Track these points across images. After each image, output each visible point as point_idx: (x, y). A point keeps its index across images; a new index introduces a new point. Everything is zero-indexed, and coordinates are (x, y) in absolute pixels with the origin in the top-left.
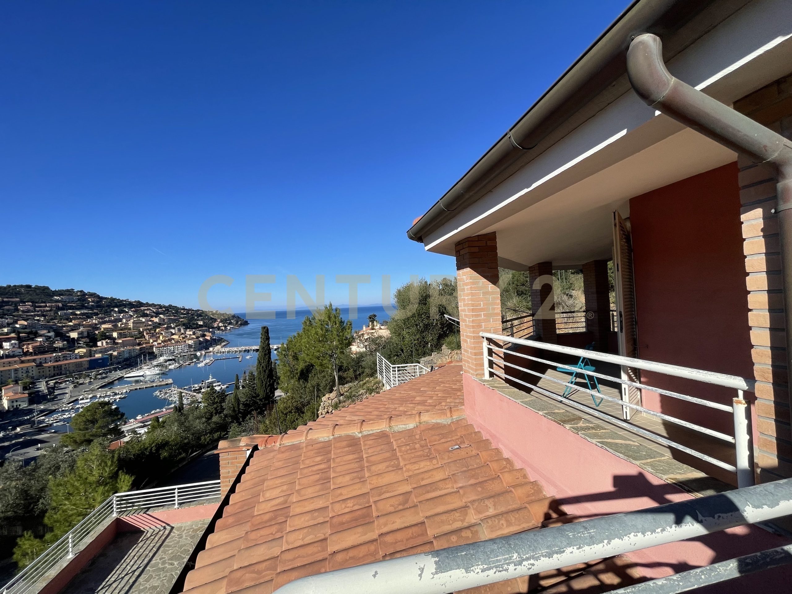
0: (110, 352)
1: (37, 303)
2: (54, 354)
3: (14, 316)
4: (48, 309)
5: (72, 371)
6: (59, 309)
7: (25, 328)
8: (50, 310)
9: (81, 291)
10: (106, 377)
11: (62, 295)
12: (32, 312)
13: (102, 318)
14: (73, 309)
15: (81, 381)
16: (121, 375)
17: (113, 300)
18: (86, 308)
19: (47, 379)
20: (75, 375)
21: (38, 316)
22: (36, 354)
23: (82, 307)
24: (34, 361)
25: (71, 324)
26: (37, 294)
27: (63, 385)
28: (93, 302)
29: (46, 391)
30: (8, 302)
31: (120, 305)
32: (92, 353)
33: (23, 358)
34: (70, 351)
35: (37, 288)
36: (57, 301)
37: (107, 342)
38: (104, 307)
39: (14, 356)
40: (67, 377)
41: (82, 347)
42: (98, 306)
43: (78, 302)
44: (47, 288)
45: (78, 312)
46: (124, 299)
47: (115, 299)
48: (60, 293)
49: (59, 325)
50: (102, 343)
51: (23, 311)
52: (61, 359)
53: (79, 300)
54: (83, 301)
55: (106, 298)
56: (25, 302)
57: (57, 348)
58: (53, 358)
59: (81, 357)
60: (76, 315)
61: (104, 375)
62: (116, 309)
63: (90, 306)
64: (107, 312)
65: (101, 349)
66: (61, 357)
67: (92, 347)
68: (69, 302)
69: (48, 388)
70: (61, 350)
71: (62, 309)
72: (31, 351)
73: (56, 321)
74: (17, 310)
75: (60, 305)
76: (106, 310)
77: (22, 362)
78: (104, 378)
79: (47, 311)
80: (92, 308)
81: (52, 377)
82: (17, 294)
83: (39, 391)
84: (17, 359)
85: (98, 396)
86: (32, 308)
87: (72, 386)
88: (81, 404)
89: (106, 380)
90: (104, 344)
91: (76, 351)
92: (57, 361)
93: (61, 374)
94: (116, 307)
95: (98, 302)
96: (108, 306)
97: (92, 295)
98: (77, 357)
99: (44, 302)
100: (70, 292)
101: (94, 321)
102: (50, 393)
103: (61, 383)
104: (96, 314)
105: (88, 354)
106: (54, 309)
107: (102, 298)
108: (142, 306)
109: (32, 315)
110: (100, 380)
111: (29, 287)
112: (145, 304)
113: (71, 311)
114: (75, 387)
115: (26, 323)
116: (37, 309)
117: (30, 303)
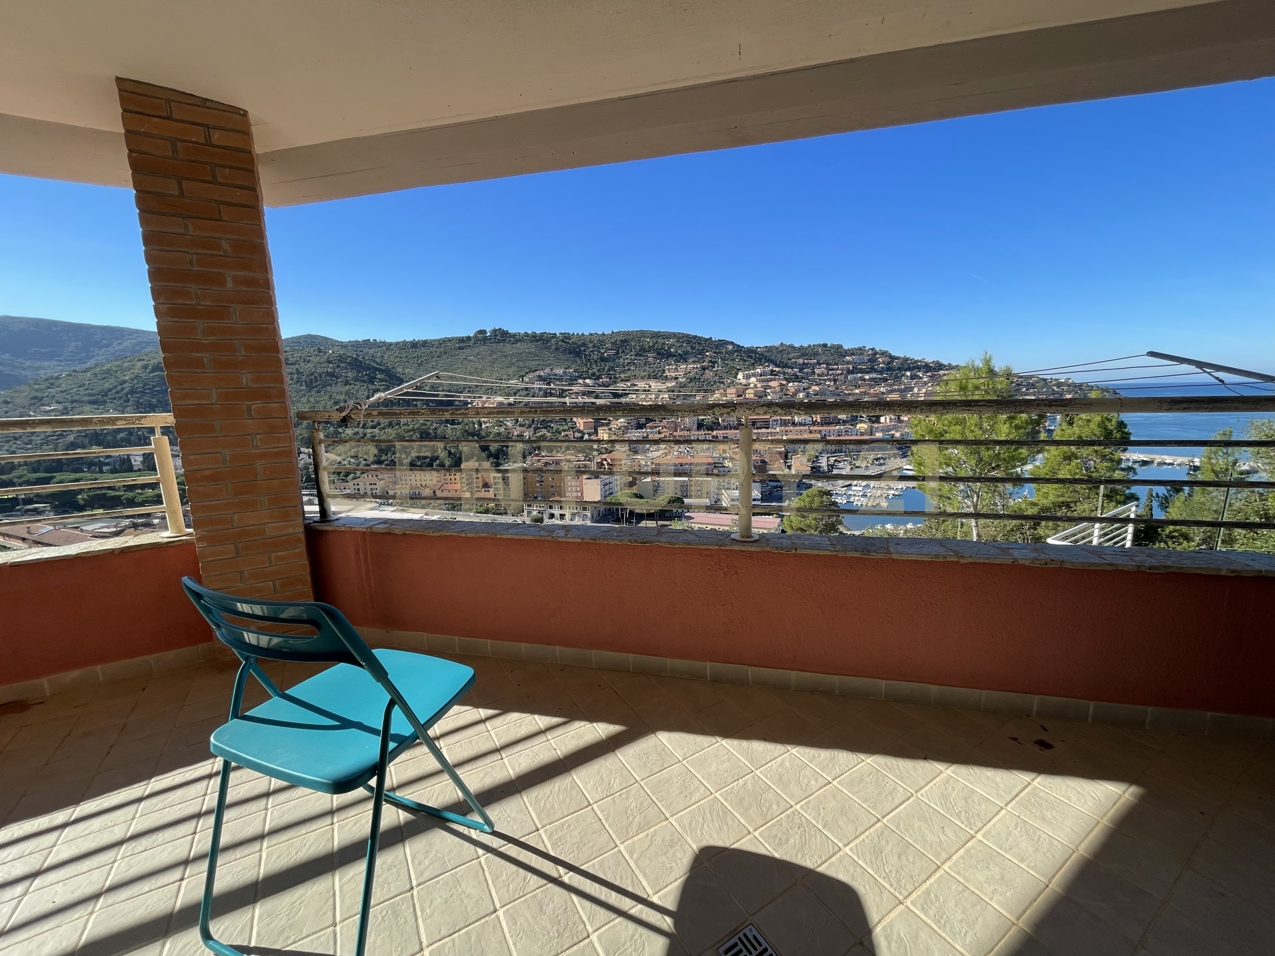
0: (892, 432)
1: (830, 364)
2: (838, 427)
3: (809, 380)
4: (839, 372)
5: (851, 450)
6: (849, 372)
7: (817, 395)
8: (842, 374)
9: (872, 349)
10: (884, 464)
11: (853, 354)
12: (826, 376)
13: (891, 385)
14: (862, 373)
15: (858, 463)
16: (901, 465)
17: (906, 359)
18: (876, 371)
19: (829, 455)
20: (854, 455)
21: (830, 380)
22: (822, 425)
23: (872, 370)
24: (820, 431)
25: (857, 391)
26: (832, 355)
27: (841, 465)
28: (883, 363)
29: (826, 468)
30: (808, 364)
31: (914, 367)
32: (874, 430)
33: (812, 428)
34: (852, 425)
35: (833, 347)
36: (848, 363)
37: (890, 419)
38: (894, 370)
39: (805, 425)
40: (846, 456)
41: (865, 422)
42: (889, 369)
43: (869, 364)
44: (841, 347)
45: (867, 377)
46: (920, 359)
47: (907, 359)
48: (852, 352)
49: (846, 392)
50: (886, 418)
51: (819, 375)
52: (843, 434)
53: (869, 360)
54: (874, 361)
55: (898, 358)
56: (820, 364)
57: (840, 419)
58: (836, 431)
59: (862, 434)
60: (865, 380)
61: (882, 461)
62: (908, 374)
63: (880, 369)
64: (898, 377)
65: (883, 427)
66: (843, 431)
67: (873, 423)
68: (859, 364)
69: (828, 465)
70: (845, 422)
71: (852, 372)
72: (819, 421)
73: (844, 387)
74: (813, 373)
75: (851, 367)
76: (897, 374)
77: (811, 432)
78: (881, 465)
79: (839, 375)
80: (881, 373)
81: (834, 453)
82: (816, 354)
83: (820, 467)
84: (807, 428)
85: (872, 486)
86: (826, 372)
87: (849, 467)
88: (854, 491)
89: (883, 468)
90: (888, 420)
91: (858, 426)
92: (839, 435)
93: (841, 452)
94: (909, 369)
95: (889, 363)
96: (900, 369)
97: (884, 354)
98: (859, 434)
99: (837, 364)
100: (860, 351)
101: (882, 389)
102: (829, 471)
103: (840, 462)
104: (885, 380)
105: (869, 431)
106: (845, 372)
107: (893, 358)
108: (941, 369)
109: (825, 380)
110: (877, 467)
111: (825, 345)
112: (945, 366)
113: (860, 375)
114: (852, 468)
115: (817, 389)
116: (830, 372)
117: (825, 366)
